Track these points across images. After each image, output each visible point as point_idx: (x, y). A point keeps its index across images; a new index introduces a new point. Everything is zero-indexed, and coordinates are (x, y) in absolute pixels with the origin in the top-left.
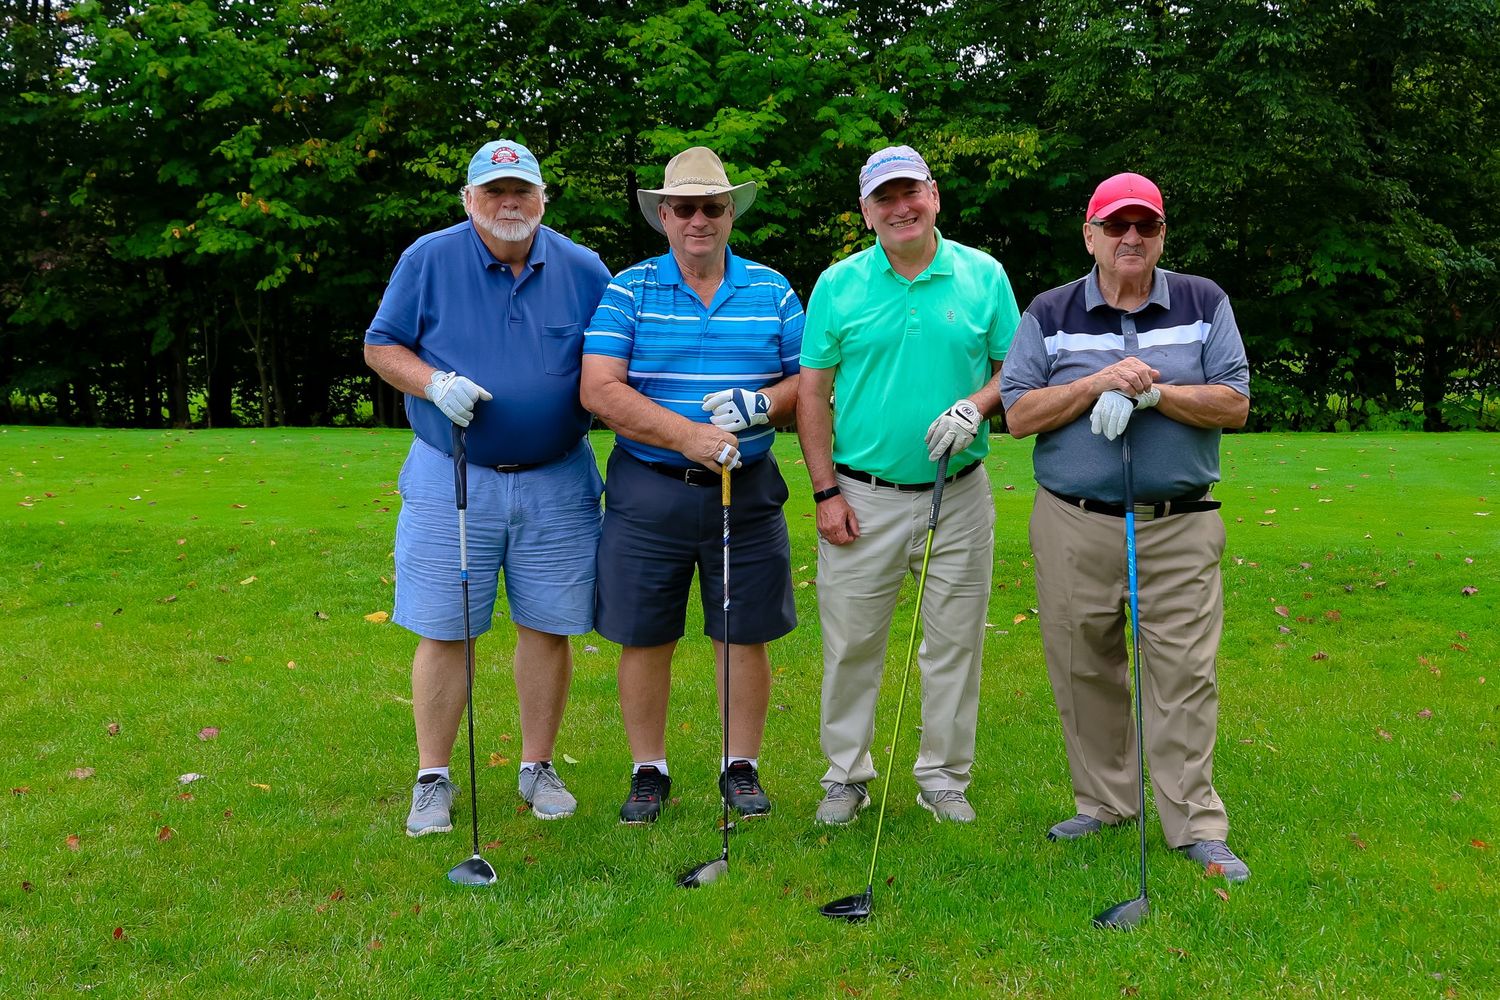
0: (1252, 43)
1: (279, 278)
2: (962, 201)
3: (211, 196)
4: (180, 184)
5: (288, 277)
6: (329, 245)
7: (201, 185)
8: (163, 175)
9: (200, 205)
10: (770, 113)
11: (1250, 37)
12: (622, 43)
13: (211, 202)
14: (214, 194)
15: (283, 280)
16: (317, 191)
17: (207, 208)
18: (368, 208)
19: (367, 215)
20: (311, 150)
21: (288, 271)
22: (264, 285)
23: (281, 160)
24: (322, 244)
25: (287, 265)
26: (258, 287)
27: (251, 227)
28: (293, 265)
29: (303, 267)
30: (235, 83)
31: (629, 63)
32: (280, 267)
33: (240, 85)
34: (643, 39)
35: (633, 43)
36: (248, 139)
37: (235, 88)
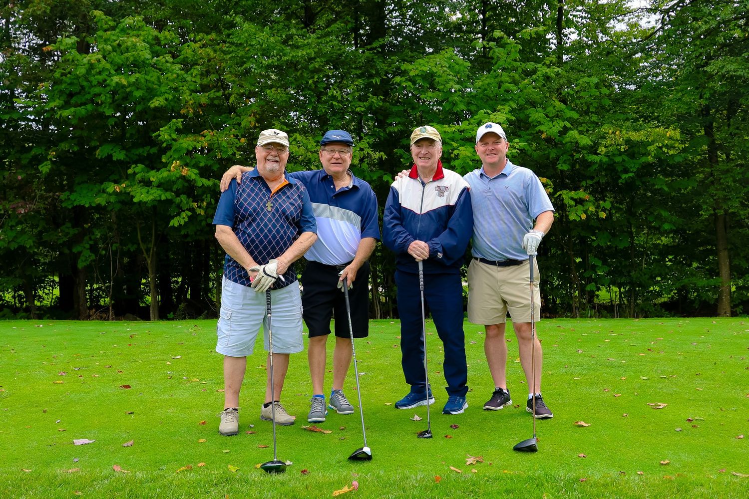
1: (184, 218)
2: (619, 170)
3: (137, 166)
4: (115, 159)
5: (189, 217)
6: (211, 198)
7: (128, 160)
8: (100, 153)
9: (130, 171)
10: (506, 114)
12: (404, 73)
13: (137, 170)
14: (138, 165)
15: (186, 219)
16: (210, 163)
17: (135, 174)
20: (208, 137)
21: (190, 214)
22: (174, 222)
23: (187, 142)
24: (207, 197)
25: (187, 209)
26: (171, 224)
27: (164, 185)
28: (192, 210)
29: (198, 211)
30: (166, 93)
31: (409, 86)
32: (184, 211)
33: (169, 94)
34: (417, 72)
35: (412, 74)
36: (174, 128)
37: (167, 95)
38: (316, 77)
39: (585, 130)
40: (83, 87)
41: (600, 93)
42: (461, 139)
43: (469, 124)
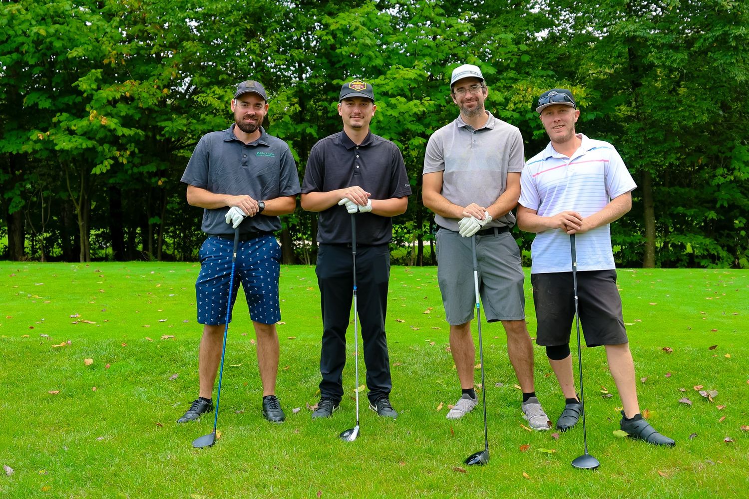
0: (726, 34)
1: (106, 166)
2: (532, 127)
3: (61, 114)
4: (40, 107)
5: (111, 166)
6: (135, 147)
7: (54, 108)
8: (27, 102)
9: (55, 120)
10: (420, 70)
11: (724, 31)
13: (61, 118)
14: (63, 113)
15: (109, 167)
16: (131, 112)
17: (59, 122)
18: (163, 124)
19: (163, 128)
20: (128, 87)
21: (112, 162)
22: (97, 170)
23: (108, 92)
24: (131, 146)
25: (110, 158)
26: (93, 172)
27: (88, 134)
28: (114, 158)
29: (121, 160)
30: (86, 43)
31: (329, 39)
32: (106, 159)
33: (89, 44)
34: (338, 25)
35: (332, 27)
36: (94, 78)
37: (86, 46)
38: (233, 30)
39: (502, 86)
40: (9, 37)
41: (519, 49)
42: (378, 93)
43: (385, 79)
